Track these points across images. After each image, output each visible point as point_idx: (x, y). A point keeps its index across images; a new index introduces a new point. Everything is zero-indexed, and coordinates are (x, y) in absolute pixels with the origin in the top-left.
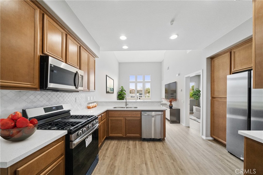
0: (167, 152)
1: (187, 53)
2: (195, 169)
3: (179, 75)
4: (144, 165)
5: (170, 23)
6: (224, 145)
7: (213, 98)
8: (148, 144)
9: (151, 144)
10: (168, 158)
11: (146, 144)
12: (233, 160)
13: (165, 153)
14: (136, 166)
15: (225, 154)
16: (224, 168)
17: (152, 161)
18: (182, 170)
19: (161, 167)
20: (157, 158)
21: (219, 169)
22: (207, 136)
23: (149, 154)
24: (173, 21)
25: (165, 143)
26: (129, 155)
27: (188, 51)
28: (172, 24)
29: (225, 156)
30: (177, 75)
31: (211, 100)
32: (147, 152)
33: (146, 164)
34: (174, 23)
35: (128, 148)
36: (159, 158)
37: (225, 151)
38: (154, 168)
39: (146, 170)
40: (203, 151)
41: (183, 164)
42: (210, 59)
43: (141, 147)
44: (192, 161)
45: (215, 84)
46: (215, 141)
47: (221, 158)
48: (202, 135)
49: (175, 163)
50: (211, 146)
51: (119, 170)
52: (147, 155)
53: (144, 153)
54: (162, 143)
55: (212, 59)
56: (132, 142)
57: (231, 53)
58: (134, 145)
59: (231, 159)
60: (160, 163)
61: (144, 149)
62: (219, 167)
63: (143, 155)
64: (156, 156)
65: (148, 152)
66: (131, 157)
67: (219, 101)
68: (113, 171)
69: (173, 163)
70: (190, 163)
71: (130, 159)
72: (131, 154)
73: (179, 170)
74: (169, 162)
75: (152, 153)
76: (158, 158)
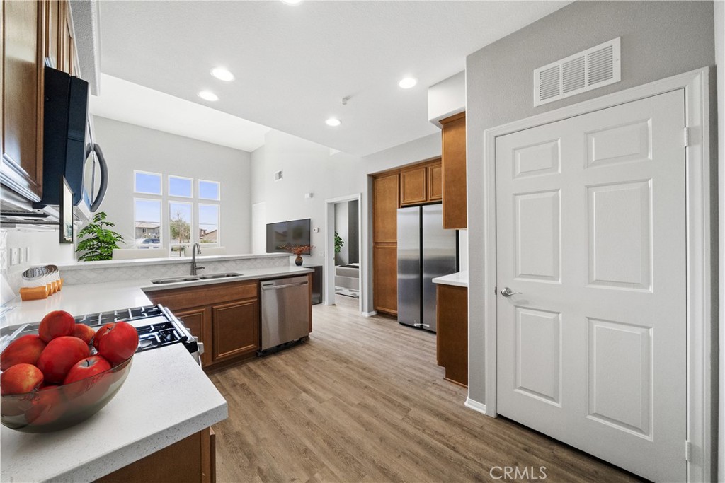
0: (327, 357)
1: (331, 154)
2: (380, 360)
3: (312, 195)
4: (304, 394)
5: (341, 101)
6: (394, 317)
7: (376, 243)
8: (282, 359)
9: (287, 356)
10: (335, 363)
11: (277, 361)
12: (407, 331)
13: (327, 359)
14: (288, 405)
15: (398, 328)
16: (404, 343)
17: (313, 382)
18: (364, 369)
19: (335, 381)
20: (319, 373)
21: (402, 346)
22: (369, 311)
23: (299, 373)
24: (347, 99)
25: (313, 344)
26: (253, 396)
27: (333, 151)
28: (345, 104)
29: (398, 330)
30: (308, 196)
31: (374, 247)
32: (291, 371)
33: (306, 391)
34: (348, 102)
35: (238, 387)
36: (321, 370)
37: (396, 324)
38: (323, 387)
39: (314, 400)
40: (375, 333)
41: (364, 362)
42: (371, 178)
43: (271, 370)
44: (369, 352)
45: (380, 219)
46: (381, 314)
47: (396, 333)
48: (363, 311)
49: (350, 366)
50: (379, 324)
51: (254, 433)
52: (297, 377)
53: (288, 377)
54: (307, 346)
55: (373, 178)
56: (237, 370)
57: (400, 175)
58: (247, 373)
59: (405, 331)
60: (328, 377)
61: (279, 371)
62: (401, 344)
63: (288, 381)
64: (313, 370)
65: (293, 372)
66: (262, 398)
67: (385, 249)
68: (242, 443)
69: (347, 367)
70: (369, 355)
71: (264, 401)
72: (257, 393)
73: (362, 371)
74: (341, 368)
75: (302, 368)
76: (318, 371)
